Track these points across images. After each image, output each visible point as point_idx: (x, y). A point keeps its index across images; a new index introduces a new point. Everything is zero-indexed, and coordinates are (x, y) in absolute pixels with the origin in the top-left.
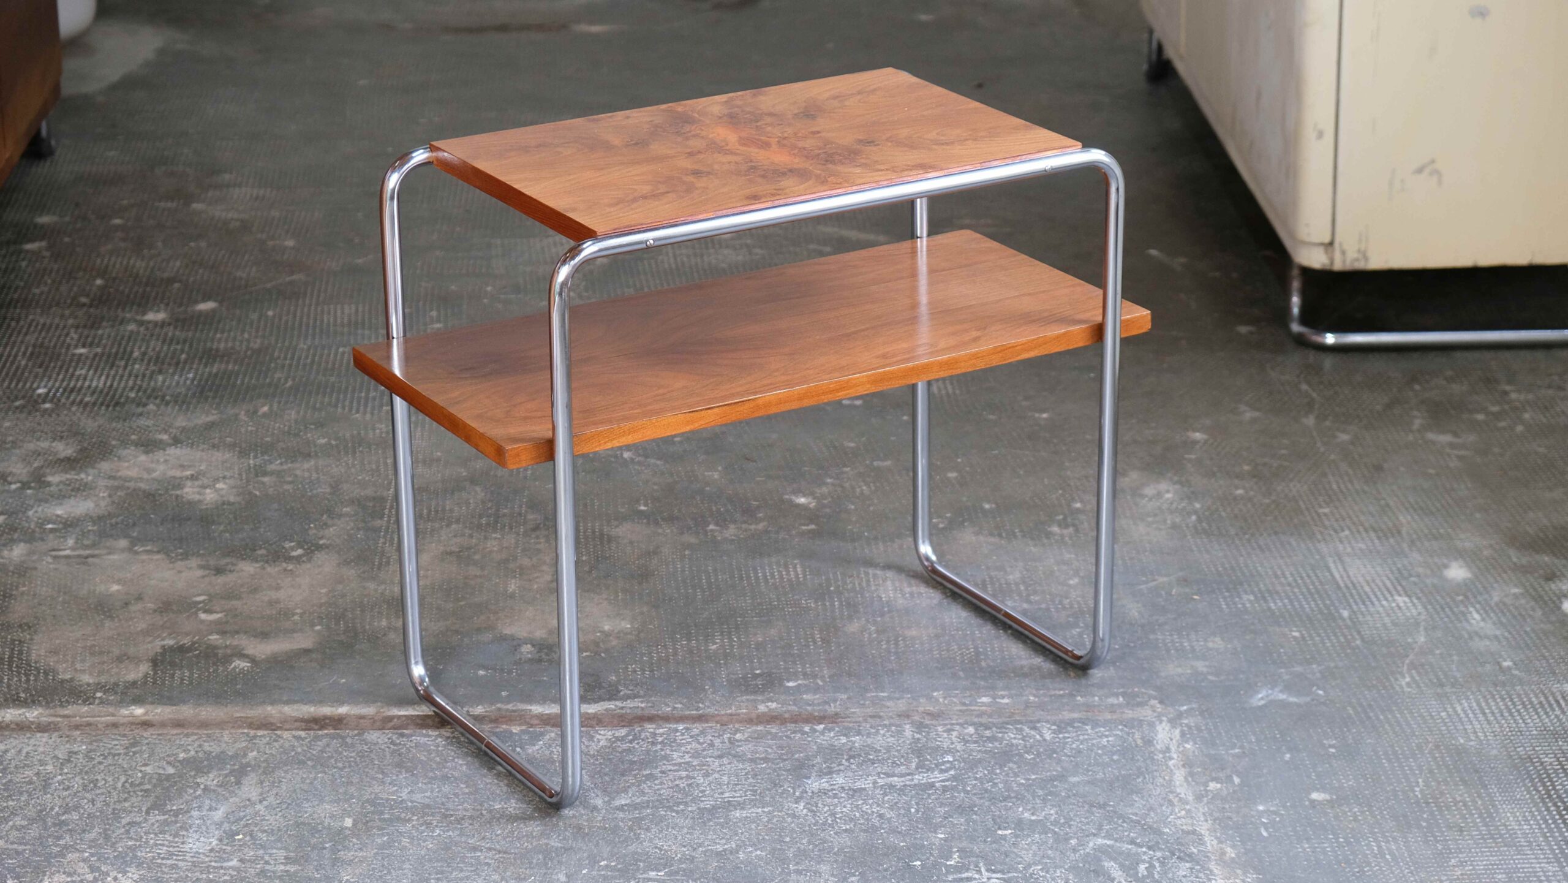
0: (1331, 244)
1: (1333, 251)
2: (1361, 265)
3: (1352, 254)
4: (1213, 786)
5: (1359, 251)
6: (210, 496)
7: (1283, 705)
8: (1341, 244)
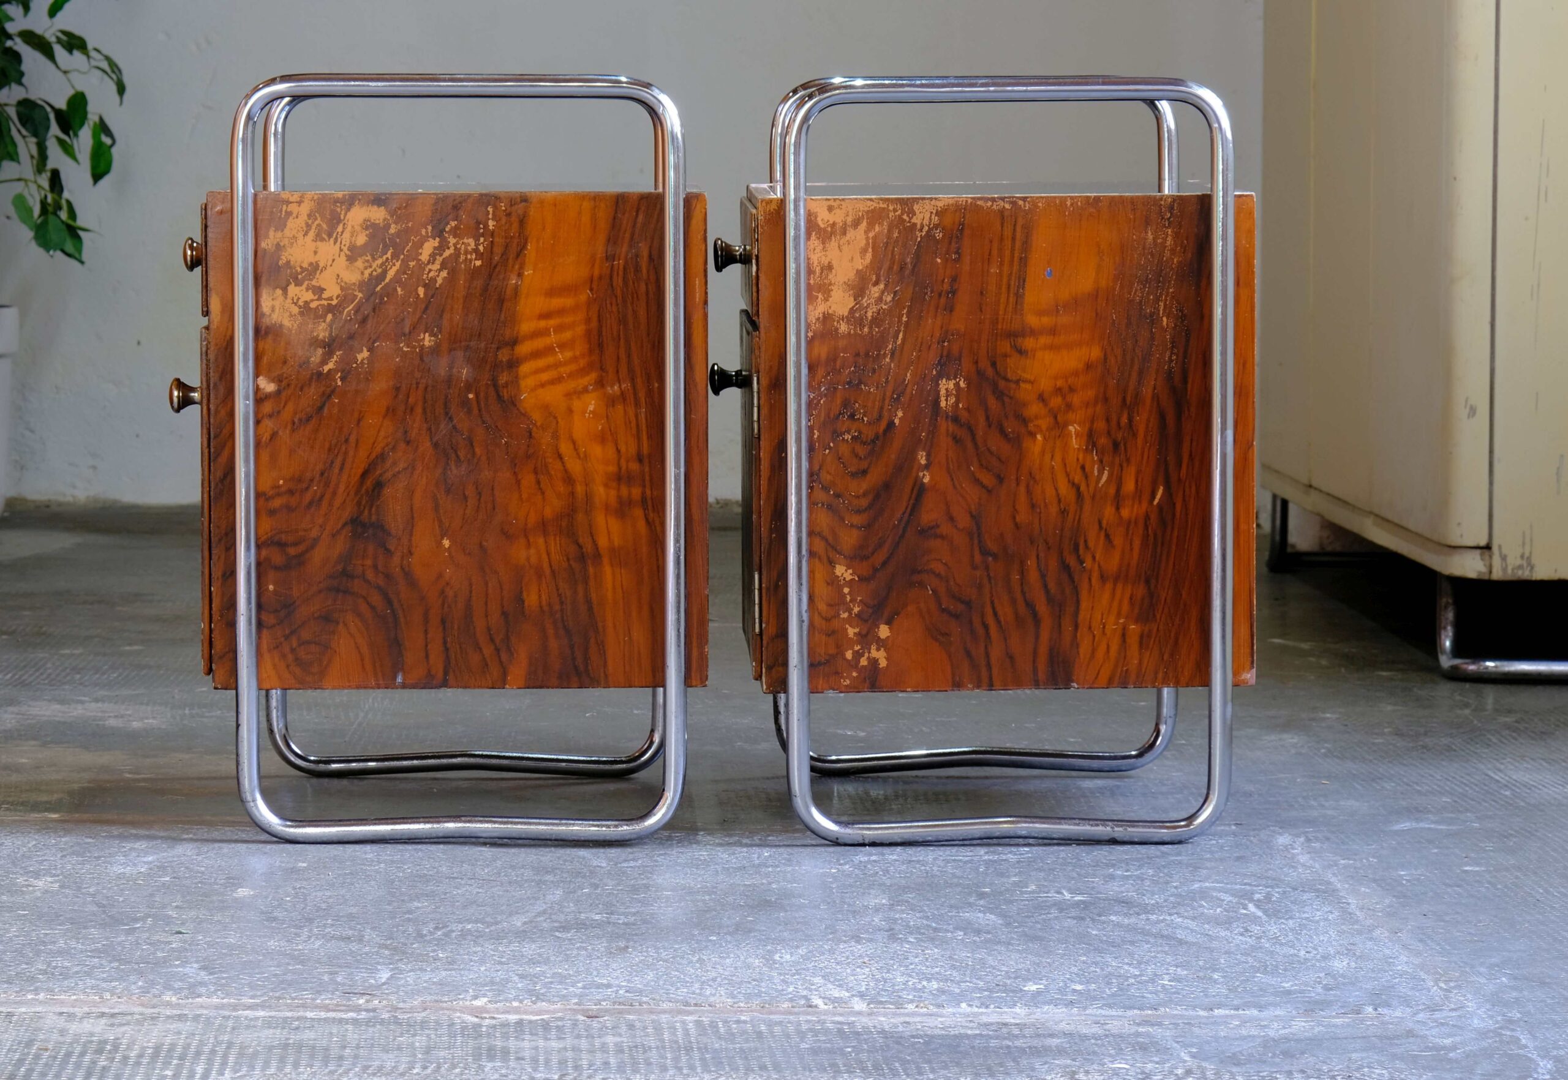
0: (1488, 547)
1: (1491, 557)
2: (1525, 574)
3: (1513, 561)
4: (1343, 862)
5: (1522, 557)
6: (136, 725)
7: (1429, 829)
8: (1500, 547)
